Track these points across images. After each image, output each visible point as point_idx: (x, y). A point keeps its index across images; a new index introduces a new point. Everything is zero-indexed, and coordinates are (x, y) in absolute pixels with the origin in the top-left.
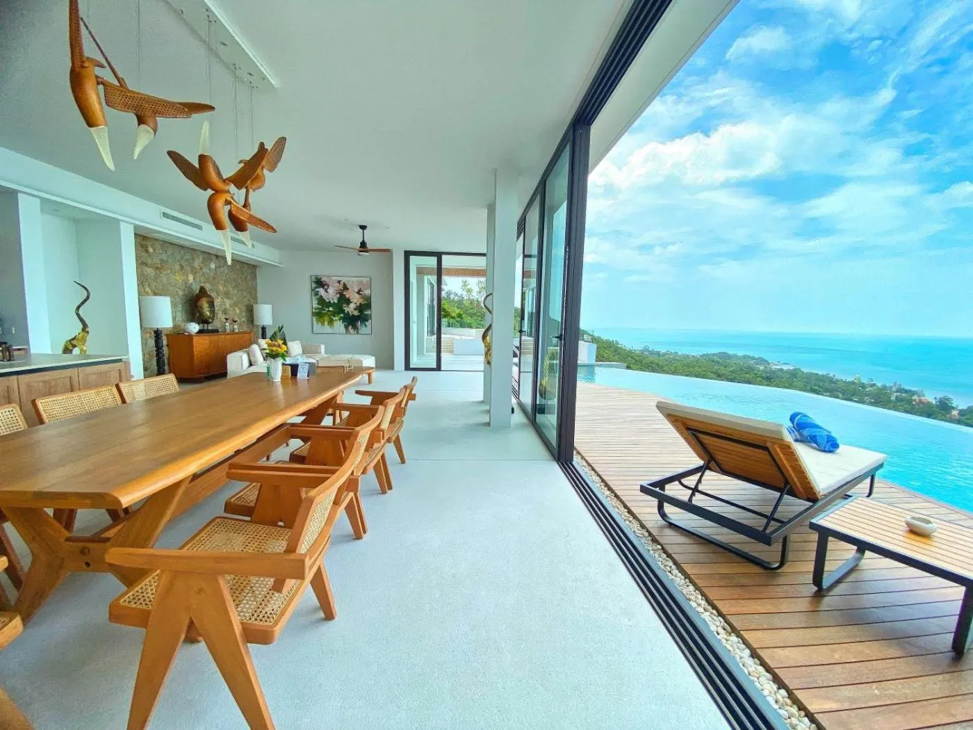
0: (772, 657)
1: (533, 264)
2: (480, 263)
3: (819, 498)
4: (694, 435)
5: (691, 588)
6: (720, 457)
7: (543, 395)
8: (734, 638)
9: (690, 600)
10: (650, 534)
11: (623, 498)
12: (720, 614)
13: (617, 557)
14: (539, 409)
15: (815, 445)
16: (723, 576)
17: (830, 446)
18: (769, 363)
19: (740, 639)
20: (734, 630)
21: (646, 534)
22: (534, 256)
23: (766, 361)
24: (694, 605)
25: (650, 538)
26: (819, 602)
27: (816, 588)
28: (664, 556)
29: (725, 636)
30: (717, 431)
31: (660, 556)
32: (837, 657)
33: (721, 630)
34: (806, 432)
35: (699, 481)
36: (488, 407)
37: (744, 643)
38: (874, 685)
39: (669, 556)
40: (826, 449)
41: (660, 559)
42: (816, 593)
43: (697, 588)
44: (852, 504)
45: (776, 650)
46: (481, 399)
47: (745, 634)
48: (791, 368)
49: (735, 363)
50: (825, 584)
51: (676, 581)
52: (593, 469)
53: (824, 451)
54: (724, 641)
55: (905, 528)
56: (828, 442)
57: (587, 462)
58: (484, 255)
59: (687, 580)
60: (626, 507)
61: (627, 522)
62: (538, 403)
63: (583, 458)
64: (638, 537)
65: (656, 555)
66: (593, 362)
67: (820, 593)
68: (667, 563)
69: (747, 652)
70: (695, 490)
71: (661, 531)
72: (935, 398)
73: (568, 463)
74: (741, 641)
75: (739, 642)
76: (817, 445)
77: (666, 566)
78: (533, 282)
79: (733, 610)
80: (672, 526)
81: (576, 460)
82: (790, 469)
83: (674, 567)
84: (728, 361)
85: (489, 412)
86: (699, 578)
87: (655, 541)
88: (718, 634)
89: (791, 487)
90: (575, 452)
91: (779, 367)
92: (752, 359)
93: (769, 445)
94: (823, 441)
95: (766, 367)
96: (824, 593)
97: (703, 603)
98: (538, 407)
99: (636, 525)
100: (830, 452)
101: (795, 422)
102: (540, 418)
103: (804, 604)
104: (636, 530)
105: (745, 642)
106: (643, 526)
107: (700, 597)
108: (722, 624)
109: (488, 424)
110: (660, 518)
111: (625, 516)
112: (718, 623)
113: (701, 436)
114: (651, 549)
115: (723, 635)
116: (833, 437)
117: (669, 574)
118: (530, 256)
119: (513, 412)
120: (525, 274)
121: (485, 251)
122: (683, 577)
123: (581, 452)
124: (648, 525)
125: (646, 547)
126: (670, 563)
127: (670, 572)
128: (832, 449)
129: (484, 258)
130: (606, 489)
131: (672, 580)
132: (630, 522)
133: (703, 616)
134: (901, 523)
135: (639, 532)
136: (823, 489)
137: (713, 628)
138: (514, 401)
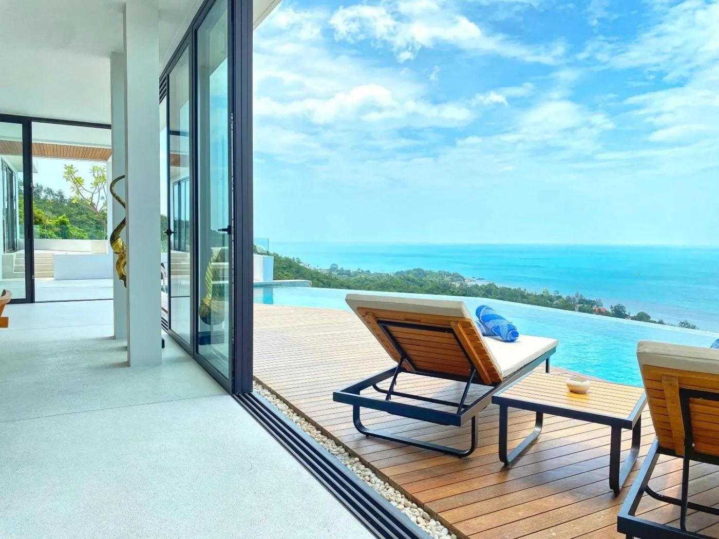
0: (466, 528)
1: (184, 146)
2: (103, 138)
3: (502, 380)
4: (384, 327)
5: (391, 490)
6: (412, 351)
7: (207, 319)
8: (433, 522)
9: (390, 500)
10: (347, 449)
11: (315, 420)
12: (420, 505)
13: (311, 477)
14: (201, 338)
15: (499, 337)
16: (421, 471)
17: (511, 336)
18: (464, 279)
19: (438, 522)
20: (433, 515)
21: (343, 450)
22: (184, 134)
23: (461, 277)
24: (394, 504)
25: (347, 454)
26: (506, 475)
27: (503, 464)
28: (362, 467)
29: (425, 524)
30: (406, 320)
31: (358, 468)
32: (521, 514)
33: (420, 519)
34: (491, 324)
35: (394, 382)
36: (125, 344)
37: (442, 524)
38: (551, 530)
39: (367, 465)
40: (509, 339)
41: (359, 471)
42: (503, 467)
43: (397, 487)
44: (527, 378)
45: (470, 520)
46: (112, 334)
47: (443, 516)
48: (486, 284)
49: (431, 281)
50: (510, 459)
51: (376, 488)
52: (278, 397)
53: (507, 341)
54: (424, 527)
55: (567, 389)
56: (509, 331)
57: (270, 390)
58: (108, 126)
59: (387, 484)
60: (318, 428)
61: (321, 443)
62: (199, 331)
63: (264, 387)
64: (333, 454)
65: (354, 468)
66: (270, 280)
67: (507, 466)
68: (366, 473)
69: (445, 530)
70: (390, 392)
71: (359, 444)
72: (611, 307)
73: (246, 394)
74: (439, 523)
75: (437, 525)
76: (501, 336)
77: (364, 476)
78: (185, 172)
79: (431, 498)
80: (369, 436)
81: (256, 391)
82: (473, 349)
83: (373, 475)
84: (424, 279)
85: (126, 349)
86: (397, 478)
87: (352, 455)
88: (418, 523)
89: (477, 372)
90: (254, 382)
91: (474, 283)
92: (448, 276)
93: (453, 325)
94: (504, 331)
95: (461, 284)
96: (509, 467)
97: (404, 500)
98: (200, 336)
99: (330, 444)
100: (512, 341)
101: (481, 315)
102: (203, 349)
103: (493, 480)
104: (331, 449)
105: (443, 522)
106: (338, 443)
107: (399, 495)
108: (421, 513)
109: (127, 364)
110: (358, 432)
111: (319, 437)
112: (417, 514)
113: (392, 328)
114: (348, 463)
115: (422, 522)
116: (513, 326)
117: (369, 483)
118: (177, 133)
119: (163, 346)
120: (173, 160)
121: (108, 121)
122: (382, 482)
123: (261, 380)
124: (344, 440)
125: (343, 463)
126: (369, 472)
127: (369, 481)
128: (512, 338)
129: (108, 132)
130: (295, 414)
131: (372, 487)
132: (324, 442)
133: (403, 511)
134: (564, 387)
135: (334, 450)
136: (505, 371)
137: (413, 519)
138: (164, 333)
